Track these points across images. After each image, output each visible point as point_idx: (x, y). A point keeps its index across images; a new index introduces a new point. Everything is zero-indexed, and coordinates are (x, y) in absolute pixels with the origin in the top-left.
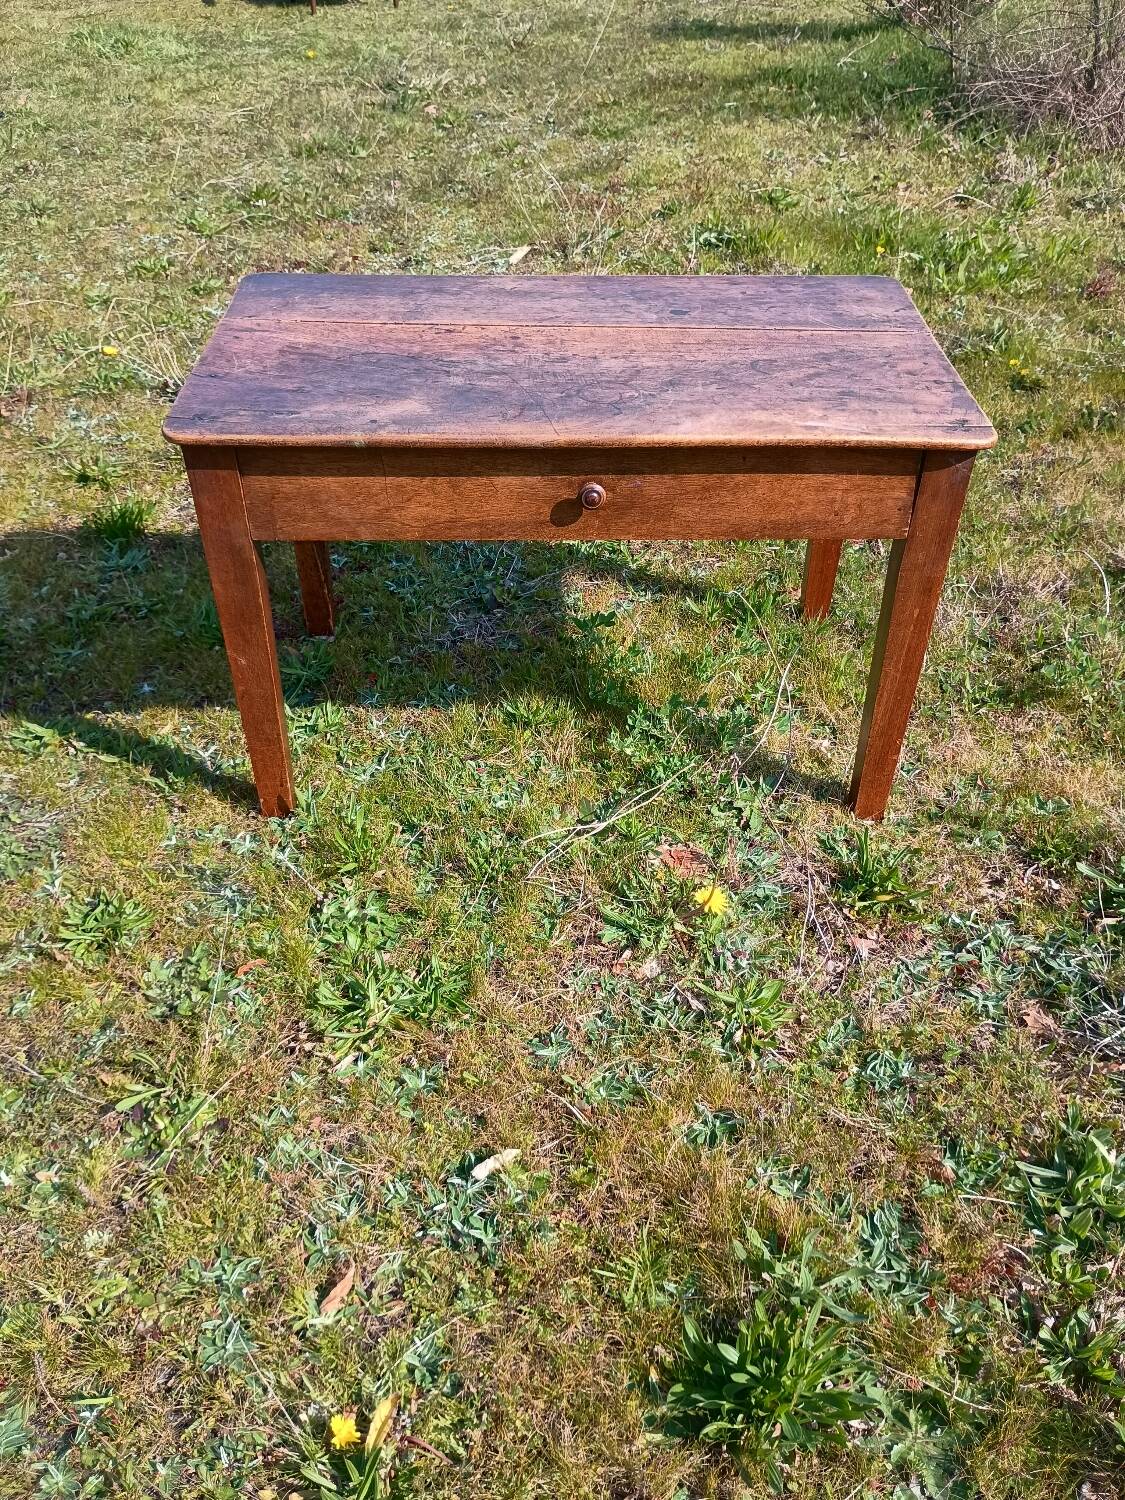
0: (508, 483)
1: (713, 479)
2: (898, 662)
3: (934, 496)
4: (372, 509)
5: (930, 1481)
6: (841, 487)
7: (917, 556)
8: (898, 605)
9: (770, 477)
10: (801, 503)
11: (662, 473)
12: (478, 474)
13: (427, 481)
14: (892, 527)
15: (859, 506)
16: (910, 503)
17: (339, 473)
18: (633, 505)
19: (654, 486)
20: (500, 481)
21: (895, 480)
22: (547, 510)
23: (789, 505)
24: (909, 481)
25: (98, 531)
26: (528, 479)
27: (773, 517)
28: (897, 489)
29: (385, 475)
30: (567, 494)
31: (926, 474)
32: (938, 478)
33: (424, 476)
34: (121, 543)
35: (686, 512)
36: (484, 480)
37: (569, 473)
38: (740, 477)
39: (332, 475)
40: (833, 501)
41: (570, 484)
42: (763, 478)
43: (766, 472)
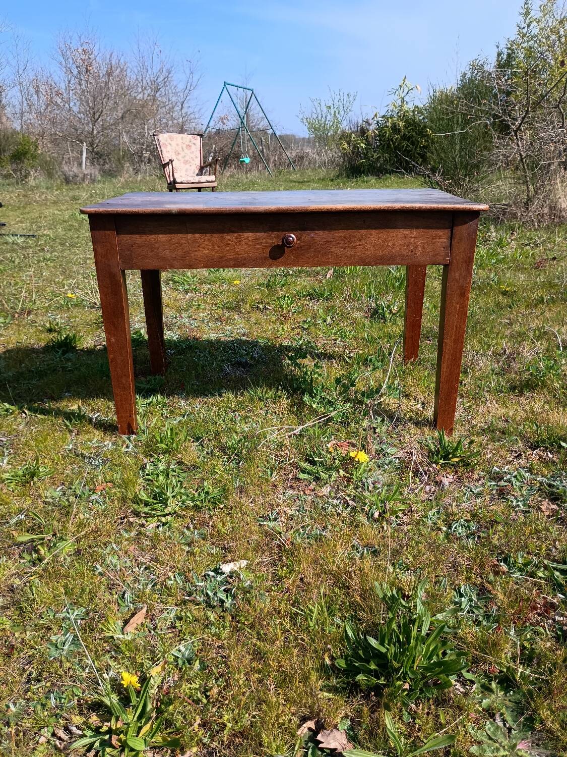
0: (247, 236)
1: (349, 233)
2: (451, 337)
3: (461, 240)
4: (180, 252)
5: (509, 718)
6: (413, 236)
7: (456, 274)
8: (448, 302)
9: (377, 231)
10: (394, 245)
11: (324, 229)
12: (233, 232)
13: (208, 236)
14: (441, 258)
15: (423, 246)
16: (449, 245)
17: (165, 233)
18: (310, 247)
19: (320, 236)
20: (245, 235)
21: (440, 232)
22: (267, 251)
23: (388, 246)
24: (447, 232)
25: (53, 346)
26: (258, 234)
27: (381, 253)
28: (441, 237)
29: (187, 233)
30: (278, 242)
31: (455, 228)
32: (462, 230)
33: (206, 233)
34: (63, 350)
35: (338, 251)
36: (236, 235)
37: (278, 230)
38: (363, 232)
39: (162, 234)
40: (410, 244)
41: (278, 237)
42: (374, 232)
43: (375, 228)
